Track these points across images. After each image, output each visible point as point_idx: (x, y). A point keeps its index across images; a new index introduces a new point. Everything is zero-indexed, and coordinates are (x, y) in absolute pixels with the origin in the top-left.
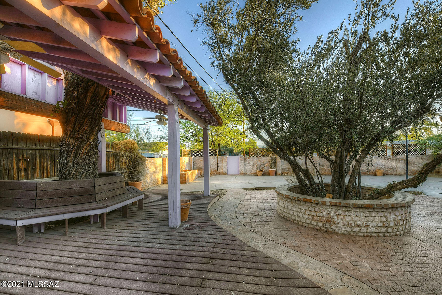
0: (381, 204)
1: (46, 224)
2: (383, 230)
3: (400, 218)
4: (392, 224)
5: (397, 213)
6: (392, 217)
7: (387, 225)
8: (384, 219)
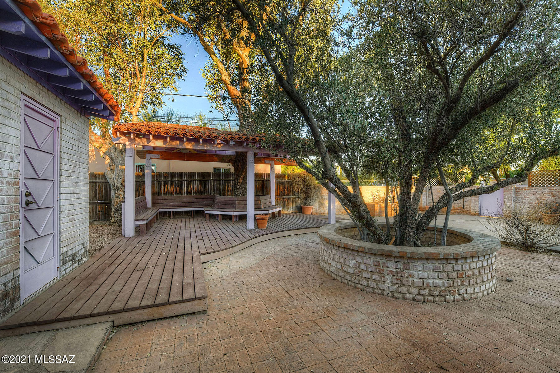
0: (340, 241)
1: (223, 216)
2: (342, 274)
3: (362, 267)
4: (351, 270)
5: (359, 259)
6: (352, 263)
7: (346, 269)
8: (342, 260)
